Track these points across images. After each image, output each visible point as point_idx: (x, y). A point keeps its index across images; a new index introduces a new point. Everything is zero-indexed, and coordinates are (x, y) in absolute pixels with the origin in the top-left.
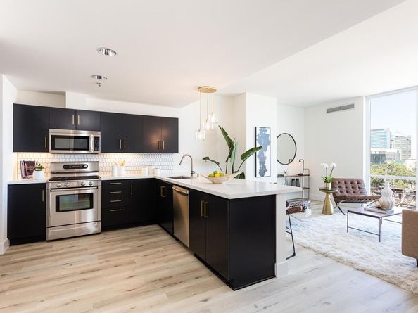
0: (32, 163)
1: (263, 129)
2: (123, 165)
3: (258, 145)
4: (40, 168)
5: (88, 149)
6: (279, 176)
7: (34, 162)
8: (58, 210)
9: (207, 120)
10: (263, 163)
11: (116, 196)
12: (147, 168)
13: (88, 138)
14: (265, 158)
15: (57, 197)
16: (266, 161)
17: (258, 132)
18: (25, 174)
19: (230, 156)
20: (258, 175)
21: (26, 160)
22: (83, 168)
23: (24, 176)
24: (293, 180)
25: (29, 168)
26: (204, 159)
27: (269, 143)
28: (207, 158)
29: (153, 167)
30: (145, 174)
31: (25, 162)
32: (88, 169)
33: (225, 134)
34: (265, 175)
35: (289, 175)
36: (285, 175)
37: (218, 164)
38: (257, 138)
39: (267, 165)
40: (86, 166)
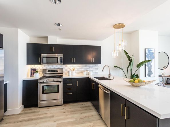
0: (35, 70)
1: (150, 50)
2: (74, 70)
3: (147, 59)
4: (37, 72)
5: (57, 63)
6: (160, 76)
7: (36, 69)
8: (43, 93)
9: (120, 44)
10: (150, 69)
11: (70, 87)
12: (85, 72)
13: (57, 57)
14: (151, 66)
15: (43, 87)
16: (152, 68)
17: (147, 51)
18: (32, 75)
19: (130, 65)
20: (147, 76)
21: (33, 68)
22: (56, 72)
23: (31, 75)
24: (167, 78)
25: (33, 72)
26: (115, 67)
27: (154, 57)
28: (117, 66)
29: (88, 71)
30: (84, 75)
31: (32, 69)
32: (58, 72)
33: (126, 53)
34: (152, 76)
35: (165, 75)
36: (163, 75)
37: (122, 69)
38: (146, 55)
39: (153, 70)
40: (57, 71)
